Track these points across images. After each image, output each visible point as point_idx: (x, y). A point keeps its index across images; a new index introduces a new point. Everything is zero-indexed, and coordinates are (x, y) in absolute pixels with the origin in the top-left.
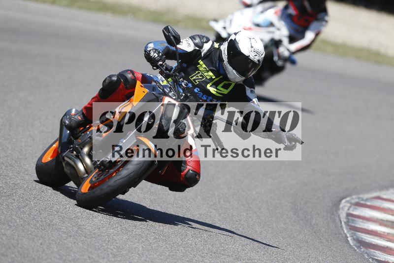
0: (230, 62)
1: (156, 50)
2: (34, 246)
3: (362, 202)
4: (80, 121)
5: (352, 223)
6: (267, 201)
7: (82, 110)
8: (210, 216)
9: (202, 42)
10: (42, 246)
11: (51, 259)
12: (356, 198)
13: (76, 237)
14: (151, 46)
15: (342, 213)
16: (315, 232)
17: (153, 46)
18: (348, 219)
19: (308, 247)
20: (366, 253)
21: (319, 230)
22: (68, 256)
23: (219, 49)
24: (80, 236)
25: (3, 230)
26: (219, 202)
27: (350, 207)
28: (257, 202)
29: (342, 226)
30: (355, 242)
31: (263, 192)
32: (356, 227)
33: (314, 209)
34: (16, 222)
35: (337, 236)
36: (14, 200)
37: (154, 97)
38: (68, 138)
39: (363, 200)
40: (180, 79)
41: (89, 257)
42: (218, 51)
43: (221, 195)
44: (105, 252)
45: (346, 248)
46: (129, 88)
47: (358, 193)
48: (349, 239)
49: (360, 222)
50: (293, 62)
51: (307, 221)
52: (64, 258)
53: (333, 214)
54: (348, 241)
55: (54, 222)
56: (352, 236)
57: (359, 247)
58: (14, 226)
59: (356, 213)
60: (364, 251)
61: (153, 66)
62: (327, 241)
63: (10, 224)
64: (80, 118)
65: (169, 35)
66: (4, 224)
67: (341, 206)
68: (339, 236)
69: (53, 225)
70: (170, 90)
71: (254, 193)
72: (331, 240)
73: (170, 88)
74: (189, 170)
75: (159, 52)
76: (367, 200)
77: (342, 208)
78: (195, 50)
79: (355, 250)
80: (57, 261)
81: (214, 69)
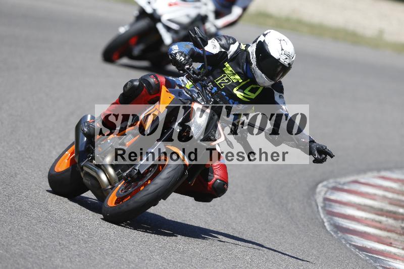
0: (258, 65)
1: (182, 53)
2: (4, 232)
3: (339, 186)
5: (329, 207)
8: (184, 201)
9: (228, 44)
10: (10, 232)
11: (20, 245)
12: (333, 182)
15: (318, 198)
16: (291, 217)
17: (178, 49)
18: (325, 204)
19: (284, 233)
20: (343, 238)
21: (296, 215)
22: (38, 243)
23: (246, 51)
27: (327, 191)
29: (318, 211)
30: (332, 228)
33: (290, 193)
35: (314, 221)
37: (181, 103)
38: (86, 146)
39: (340, 184)
40: (209, 83)
41: (60, 243)
42: (245, 53)
44: (76, 238)
45: (323, 233)
46: (152, 93)
47: (335, 177)
48: (326, 224)
49: (337, 206)
51: (283, 206)
52: (34, 244)
53: (309, 198)
54: (325, 226)
56: (329, 221)
57: (336, 232)
59: (333, 197)
60: (341, 236)
61: (180, 70)
62: (304, 226)
65: (195, 37)
67: (318, 190)
68: (316, 221)
70: (198, 96)
72: (307, 225)
73: (198, 93)
74: (216, 180)
75: (186, 55)
76: (344, 184)
77: (319, 192)
78: (221, 52)
79: (332, 236)
80: (27, 247)
81: (241, 72)
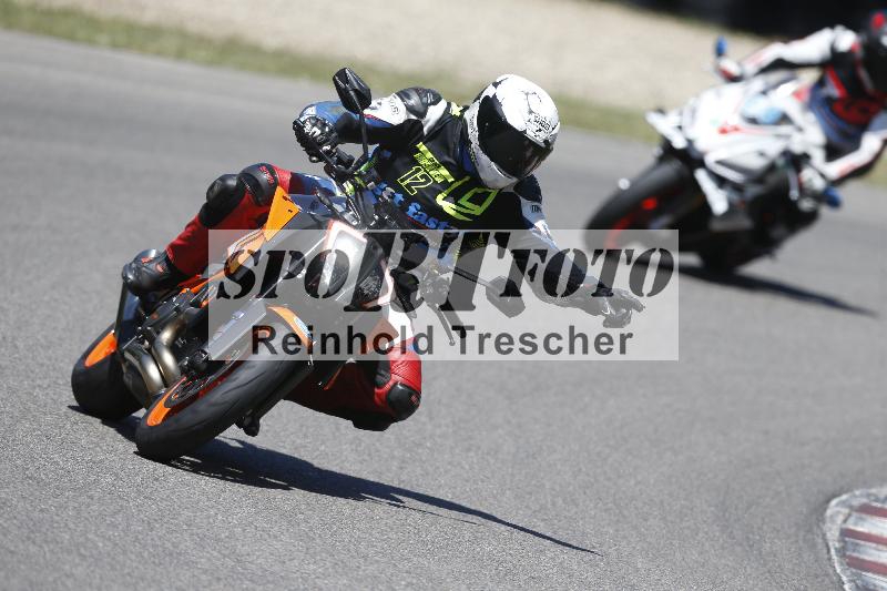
0: (483, 144)
3: (875, 504)
4: (161, 275)
5: (854, 551)
6: (662, 502)
7: (165, 252)
9: (423, 104)
12: (862, 496)
13: (230, 580)
14: (312, 111)
15: (830, 529)
16: (769, 572)
17: (314, 113)
18: (845, 542)
21: (779, 566)
23: (461, 118)
24: (241, 579)
25: (67, 567)
26: (554, 504)
27: (849, 515)
28: (640, 505)
29: (830, 559)
31: (652, 481)
32: (863, 561)
33: (767, 520)
34: (97, 547)
35: (819, 580)
36: (91, 498)
37: (312, 222)
39: (877, 500)
40: (369, 182)
42: (460, 122)
43: (557, 488)
47: (867, 484)
48: (846, 587)
49: (870, 547)
50: (834, 203)
51: (751, 546)
53: (810, 531)
55: (182, 546)
56: (854, 581)
58: (92, 556)
61: (311, 155)
63: (82, 551)
64: (159, 268)
65: (345, 89)
66: (69, 552)
67: (829, 512)
68: (823, 581)
69: (180, 554)
70: (348, 208)
71: (632, 482)
73: (348, 203)
74: (396, 384)
75: (324, 125)
77: (831, 516)
78: (409, 120)
81: (452, 161)
